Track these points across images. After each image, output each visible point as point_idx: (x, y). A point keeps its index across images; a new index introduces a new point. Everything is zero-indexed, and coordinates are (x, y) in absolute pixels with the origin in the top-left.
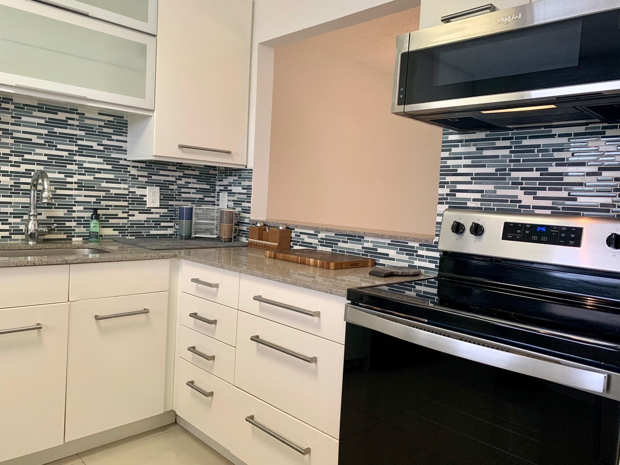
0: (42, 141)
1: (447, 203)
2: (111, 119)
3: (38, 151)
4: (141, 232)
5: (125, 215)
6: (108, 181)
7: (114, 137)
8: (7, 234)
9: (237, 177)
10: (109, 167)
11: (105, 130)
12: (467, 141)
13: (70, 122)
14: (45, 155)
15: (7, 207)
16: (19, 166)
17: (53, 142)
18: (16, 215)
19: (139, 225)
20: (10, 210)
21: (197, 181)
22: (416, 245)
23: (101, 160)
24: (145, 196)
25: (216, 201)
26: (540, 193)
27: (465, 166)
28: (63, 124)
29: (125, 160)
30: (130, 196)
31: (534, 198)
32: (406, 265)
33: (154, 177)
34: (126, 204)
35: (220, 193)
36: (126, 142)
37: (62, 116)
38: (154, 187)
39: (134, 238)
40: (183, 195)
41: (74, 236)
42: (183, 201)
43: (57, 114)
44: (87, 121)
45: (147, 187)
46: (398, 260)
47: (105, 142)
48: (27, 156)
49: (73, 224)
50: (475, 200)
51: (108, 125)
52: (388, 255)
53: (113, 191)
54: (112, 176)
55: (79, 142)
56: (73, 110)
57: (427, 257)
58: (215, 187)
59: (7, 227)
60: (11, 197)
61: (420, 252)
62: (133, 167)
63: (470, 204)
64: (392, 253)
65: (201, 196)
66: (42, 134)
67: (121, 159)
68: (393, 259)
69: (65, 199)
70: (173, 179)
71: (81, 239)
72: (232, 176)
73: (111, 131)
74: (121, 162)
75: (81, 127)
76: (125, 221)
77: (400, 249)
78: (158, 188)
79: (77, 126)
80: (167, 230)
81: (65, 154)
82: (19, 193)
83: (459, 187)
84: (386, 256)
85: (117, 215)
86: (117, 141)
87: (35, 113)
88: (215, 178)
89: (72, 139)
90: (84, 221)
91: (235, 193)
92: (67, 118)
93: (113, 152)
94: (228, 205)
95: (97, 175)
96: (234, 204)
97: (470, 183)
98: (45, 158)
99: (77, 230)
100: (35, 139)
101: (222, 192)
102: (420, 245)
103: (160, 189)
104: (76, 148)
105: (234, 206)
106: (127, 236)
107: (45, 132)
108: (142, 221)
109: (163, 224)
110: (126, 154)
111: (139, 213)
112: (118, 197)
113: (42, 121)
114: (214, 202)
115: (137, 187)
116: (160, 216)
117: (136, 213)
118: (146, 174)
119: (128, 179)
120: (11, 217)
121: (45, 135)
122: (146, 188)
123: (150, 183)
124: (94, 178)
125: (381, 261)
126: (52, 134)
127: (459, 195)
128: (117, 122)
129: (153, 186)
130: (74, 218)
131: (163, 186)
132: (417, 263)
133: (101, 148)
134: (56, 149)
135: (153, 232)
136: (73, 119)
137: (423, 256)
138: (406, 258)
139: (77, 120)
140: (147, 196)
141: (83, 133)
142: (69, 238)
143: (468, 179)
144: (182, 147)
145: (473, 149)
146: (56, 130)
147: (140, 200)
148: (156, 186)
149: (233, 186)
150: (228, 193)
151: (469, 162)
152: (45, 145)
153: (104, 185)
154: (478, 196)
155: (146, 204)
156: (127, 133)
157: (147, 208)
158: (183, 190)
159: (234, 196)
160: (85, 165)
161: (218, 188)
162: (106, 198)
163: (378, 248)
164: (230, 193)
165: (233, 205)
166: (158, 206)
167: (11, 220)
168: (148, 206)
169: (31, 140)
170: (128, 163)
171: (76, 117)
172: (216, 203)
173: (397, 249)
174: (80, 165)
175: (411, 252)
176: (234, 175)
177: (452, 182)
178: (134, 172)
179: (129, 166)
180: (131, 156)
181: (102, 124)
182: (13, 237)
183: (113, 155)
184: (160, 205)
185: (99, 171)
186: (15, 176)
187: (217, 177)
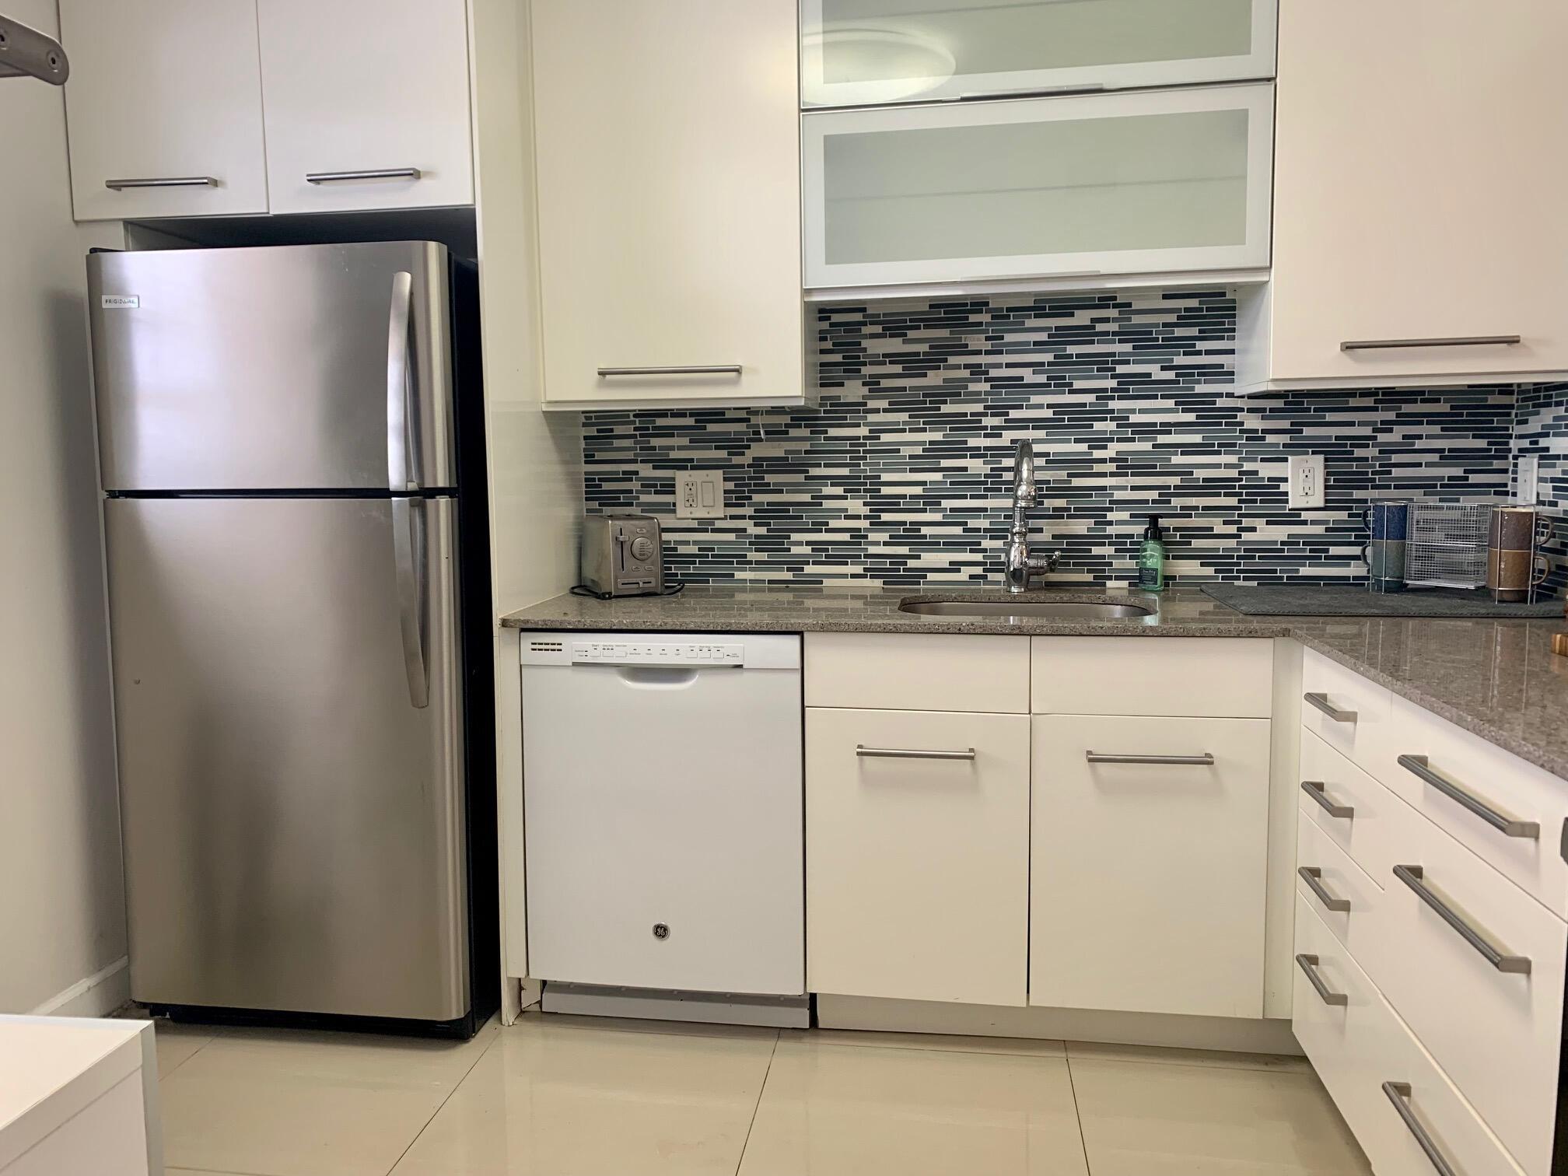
0: (1042, 379)
2: (1193, 303)
3: (1035, 399)
4: (1275, 571)
5: (1232, 529)
6: (1188, 449)
7: (1200, 345)
8: (979, 570)
10: (1191, 417)
11: (1179, 332)
13: (1100, 327)
14: (1049, 406)
15: (979, 517)
16: (1000, 436)
17: (1064, 378)
18: (995, 533)
19: (1269, 551)
20: (984, 523)
23: (1170, 403)
24: (1285, 480)
25: (1510, 483)
28: (1086, 334)
29: (1230, 395)
30: (1244, 483)
33: (1307, 431)
34: (1233, 501)
35: (1520, 459)
36: (1232, 352)
37: (1082, 318)
38: (1310, 457)
39: (1255, 583)
41: (1110, 578)
42: (1396, 487)
43: (1072, 315)
44: (1136, 320)
45: (1290, 458)
47: (1180, 360)
48: (1014, 414)
49: (1108, 550)
51: (1186, 318)
53: (1200, 474)
54: (1197, 438)
55: (1121, 369)
56: (1106, 300)
58: (1507, 443)
59: (979, 557)
60: (985, 497)
62: (1250, 410)
66: (1042, 364)
67: (1220, 395)
69: (1091, 496)
70: (1367, 431)
71: (1125, 584)
73: (1194, 331)
74: (1220, 403)
75: (1123, 336)
76: (1232, 543)
78: (1322, 457)
79: (1114, 334)
81: (1090, 398)
82: (1000, 490)
85: (1212, 529)
86: (1208, 352)
87: (1031, 323)
88: (1509, 414)
89: (1104, 364)
90: (1131, 543)
91: (1557, 457)
92: (1093, 320)
93: (1199, 382)
94: (1538, 494)
95: (1162, 439)
96: (1555, 488)
98: (1048, 413)
99: (1116, 564)
100: (1028, 376)
101: (1525, 456)
103: (1326, 460)
104: (1113, 383)
105: (1554, 496)
106: (1238, 578)
107: (1048, 357)
108: (1276, 543)
109: (1334, 551)
110: (1232, 381)
111: (1268, 523)
112: (1212, 487)
113: (1043, 337)
114: (1505, 485)
115: (1262, 460)
116: (1327, 530)
117: (1259, 523)
118: (1285, 424)
119: (1239, 442)
120: (985, 538)
121: (1050, 364)
122: (1286, 460)
123: (1299, 447)
124: (1154, 446)
126: (1062, 360)
128: (1208, 309)
129: (1307, 453)
130: (1110, 536)
131: (1334, 453)
133: (1170, 375)
134: (1072, 392)
135: (1305, 571)
136: (1106, 320)
139: (1115, 320)
140: (1289, 480)
141: (1128, 347)
142: (1100, 582)
144: (1348, 347)
146: (1071, 350)
147: (1272, 492)
148: (1313, 453)
150: (1541, 458)
152: (1049, 385)
153: (1178, 459)
155: (1287, 501)
156: (1234, 330)
157: (1289, 510)
158: (1395, 458)
160: (1134, 418)
161: (1514, 444)
162: (1182, 491)
166: (1322, 504)
167: (986, 544)
168: (1291, 505)
169: (1022, 379)
170: (1239, 403)
171: (1113, 313)
172: (1509, 488)
174: (1122, 420)
178: (1253, 422)
179: (1242, 410)
180: (1243, 386)
181: (1172, 318)
182: (991, 576)
183: (1200, 389)
184: (1327, 501)
185: (1166, 428)
186: (992, 456)
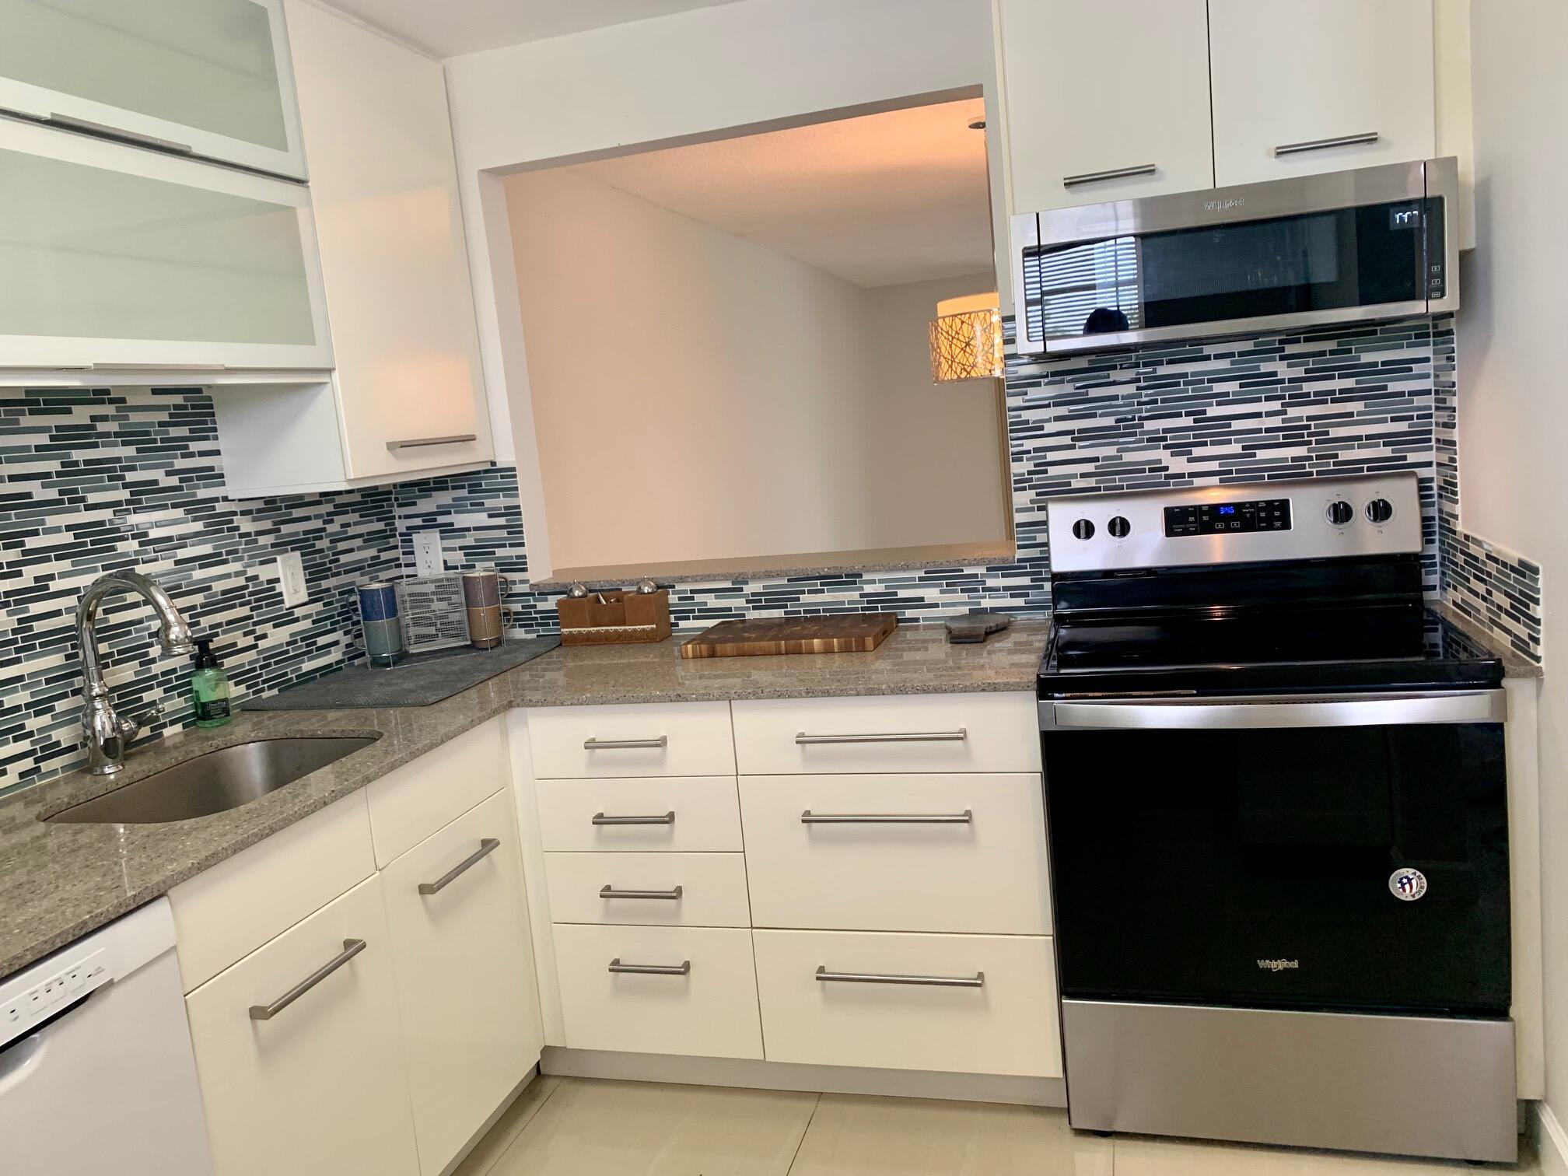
0: (53, 494)
1: (1031, 488)
2: (178, 399)
3: (51, 521)
4: (286, 674)
5: (250, 640)
6: (205, 561)
7: (194, 446)
8: (28, 764)
9: (466, 490)
10: (199, 526)
11: (174, 432)
12: (1054, 374)
13: (101, 427)
14: (69, 528)
15: (15, 690)
16: (19, 574)
17: (76, 491)
18: (40, 707)
19: (278, 655)
20: (22, 697)
21: (361, 516)
22: (981, 570)
23: (179, 513)
24: (277, 580)
25: (401, 556)
26: (1197, 452)
27: (1058, 419)
28: (84, 435)
29: (225, 499)
30: (250, 589)
31: (1189, 460)
32: (965, 610)
33: (285, 529)
34: (244, 611)
35: (413, 535)
36: (217, 453)
37: (80, 415)
38: (291, 554)
39: (275, 691)
40: (343, 558)
41: (164, 726)
42: (346, 572)
43: (69, 412)
44: (135, 418)
45: (279, 558)
46: (945, 605)
47: (180, 463)
48: (31, 543)
49: (157, 693)
50: (1083, 476)
51: (178, 416)
52: (922, 599)
53: (218, 587)
54: (207, 549)
55: (130, 477)
56: (99, 396)
57: (1006, 588)
58: (393, 524)
59: (25, 745)
60: (17, 661)
61: (990, 583)
62: (243, 513)
63: (1076, 484)
64: (931, 594)
65: (373, 552)
66: (48, 475)
67: (216, 500)
68: (936, 605)
69: (129, 633)
70: (317, 524)
71: (178, 728)
72: (447, 489)
73: (184, 431)
74: (220, 507)
75: (127, 436)
76: (252, 655)
77: (948, 585)
78: (298, 553)
79: (117, 435)
80: (329, 653)
81: (106, 514)
82: (33, 647)
83: (1052, 456)
84: (918, 602)
85: (235, 644)
86: (202, 454)
87: (27, 421)
88: (390, 499)
89: (111, 471)
90: (177, 679)
91: (468, 529)
92: (94, 418)
93: (198, 487)
94: (445, 562)
95: (182, 554)
96: (466, 555)
97: (1073, 447)
98: (68, 538)
99: (168, 707)
100: (39, 492)
101: (419, 532)
102: (988, 569)
103: (303, 555)
104: (124, 495)
105: (467, 560)
106: (262, 690)
107: (54, 466)
108: (281, 645)
109: (321, 641)
110: (223, 484)
111: (275, 626)
112: (231, 598)
113: (44, 439)
114: (398, 559)
115: (262, 563)
116: (314, 622)
117: (267, 628)
118: (268, 525)
119: (240, 547)
120: (28, 716)
121: (59, 474)
122: (275, 560)
123: (280, 546)
124: (177, 563)
125: (909, 613)
126: (70, 469)
127: (1053, 471)
128: (193, 407)
129: (286, 551)
130: (155, 677)
131: (304, 545)
132: (987, 603)
133: (174, 481)
134: (88, 508)
135: (307, 666)
136: (104, 418)
137: (997, 589)
138: (964, 597)
139: (114, 418)
140: (282, 580)
141: (130, 451)
142: (157, 734)
143: (1067, 440)
144: (391, 446)
145: (1068, 388)
146: (77, 455)
147: (269, 594)
148: (293, 550)
149: (456, 512)
150: (442, 532)
151: (1063, 411)
152: (61, 502)
153: (198, 574)
154: (1090, 468)
155: (282, 602)
156: (215, 430)
157: (287, 609)
158: (341, 546)
159: (464, 537)
160: (154, 534)
161: (401, 525)
162: (209, 608)
163: (898, 591)
164: (448, 530)
165: (464, 558)
166: (306, 599)
167: (32, 724)
168: (287, 605)
169: (29, 495)
170: (232, 507)
171: (109, 410)
172: (401, 561)
173: (940, 585)
174: (141, 536)
175: (971, 585)
176: (452, 486)
177: (1036, 450)
178: (246, 525)
179: (234, 513)
180: (236, 488)
181: (164, 417)
182: (45, 766)
183: (202, 493)
184: (310, 595)
185: (183, 540)
186: (16, 602)
187: (393, 496)
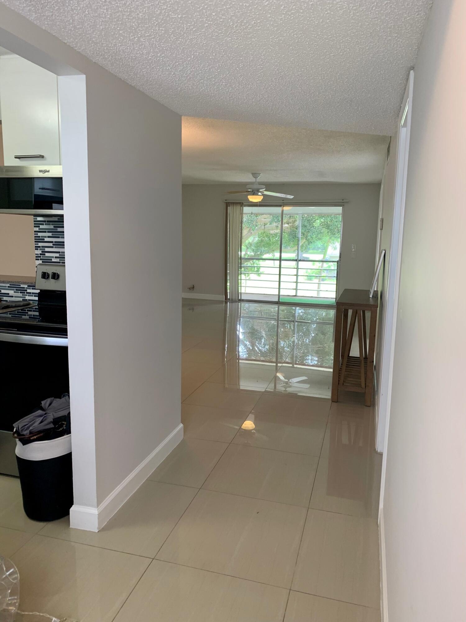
1: (41, 259)
12: (48, 221)
22: (26, 286)
27: (49, 237)
32: (21, 299)
46: (15, 297)
50: (56, 257)
52: (8, 294)
57: (33, 293)
61: (29, 291)
63: (54, 260)
64: (11, 292)
68: (12, 297)
77: (16, 290)
83: (47, 249)
97: (52, 247)
102: (28, 286)
125: (5, 298)
127: (47, 254)
132: (28, 298)
137: (30, 293)
138: (21, 295)
143: (51, 245)
145: (52, 227)
151: (50, 234)
154: (57, 255)
163: (2, 290)
173: (14, 290)
175: (23, 291)
177: (42, 247)
